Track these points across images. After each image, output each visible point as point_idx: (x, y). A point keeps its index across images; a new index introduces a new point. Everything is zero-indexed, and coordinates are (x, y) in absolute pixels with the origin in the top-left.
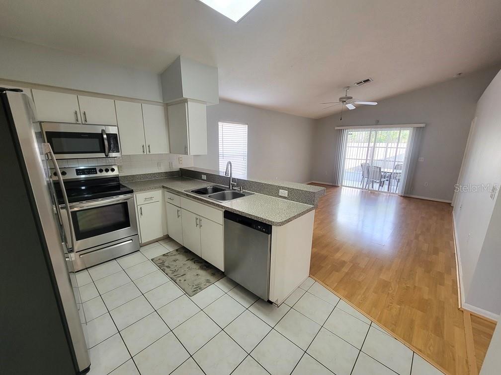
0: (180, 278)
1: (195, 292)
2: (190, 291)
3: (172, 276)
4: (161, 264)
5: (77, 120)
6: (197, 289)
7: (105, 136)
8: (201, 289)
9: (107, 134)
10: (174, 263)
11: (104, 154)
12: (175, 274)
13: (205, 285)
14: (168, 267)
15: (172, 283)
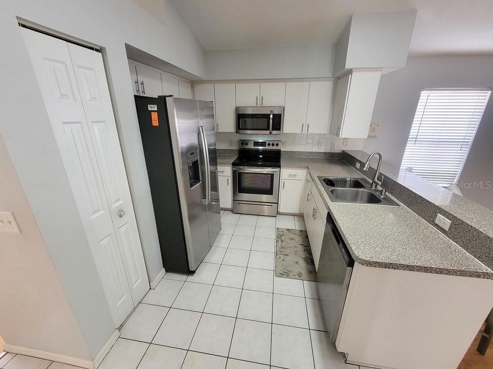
0: (281, 256)
1: (282, 275)
2: (279, 271)
3: (278, 250)
4: (280, 235)
5: (257, 104)
6: (285, 274)
7: (271, 116)
8: (288, 276)
9: (273, 115)
10: (289, 241)
11: (269, 131)
12: (282, 250)
13: (294, 276)
14: (282, 241)
15: (273, 256)
